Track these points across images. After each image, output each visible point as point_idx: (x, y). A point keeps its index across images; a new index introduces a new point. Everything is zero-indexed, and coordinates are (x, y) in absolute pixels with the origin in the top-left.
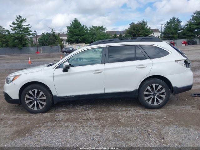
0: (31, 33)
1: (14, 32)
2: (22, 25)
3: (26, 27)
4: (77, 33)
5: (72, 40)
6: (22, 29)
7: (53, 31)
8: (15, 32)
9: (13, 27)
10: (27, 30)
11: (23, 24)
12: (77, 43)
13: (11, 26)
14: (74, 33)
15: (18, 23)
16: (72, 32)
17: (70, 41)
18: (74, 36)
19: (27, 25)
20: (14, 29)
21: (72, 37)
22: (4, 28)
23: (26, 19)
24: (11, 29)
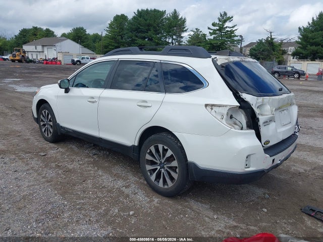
0: (236, 38)
1: (212, 37)
2: (225, 26)
3: (229, 29)
4: (317, 39)
5: (304, 52)
6: (223, 32)
7: (271, 36)
8: (214, 38)
9: (212, 30)
10: (230, 34)
11: (227, 24)
12: (313, 59)
13: (209, 28)
14: (311, 41)
15: (220, 23)
16: (307, 37)
17: (300, 55)
18: (309, 46)
19: (232, 27)
20: (214, 32)
21: (304, 48)
22: (201, 32)
23: (232, 17)
24: (210, 33)
